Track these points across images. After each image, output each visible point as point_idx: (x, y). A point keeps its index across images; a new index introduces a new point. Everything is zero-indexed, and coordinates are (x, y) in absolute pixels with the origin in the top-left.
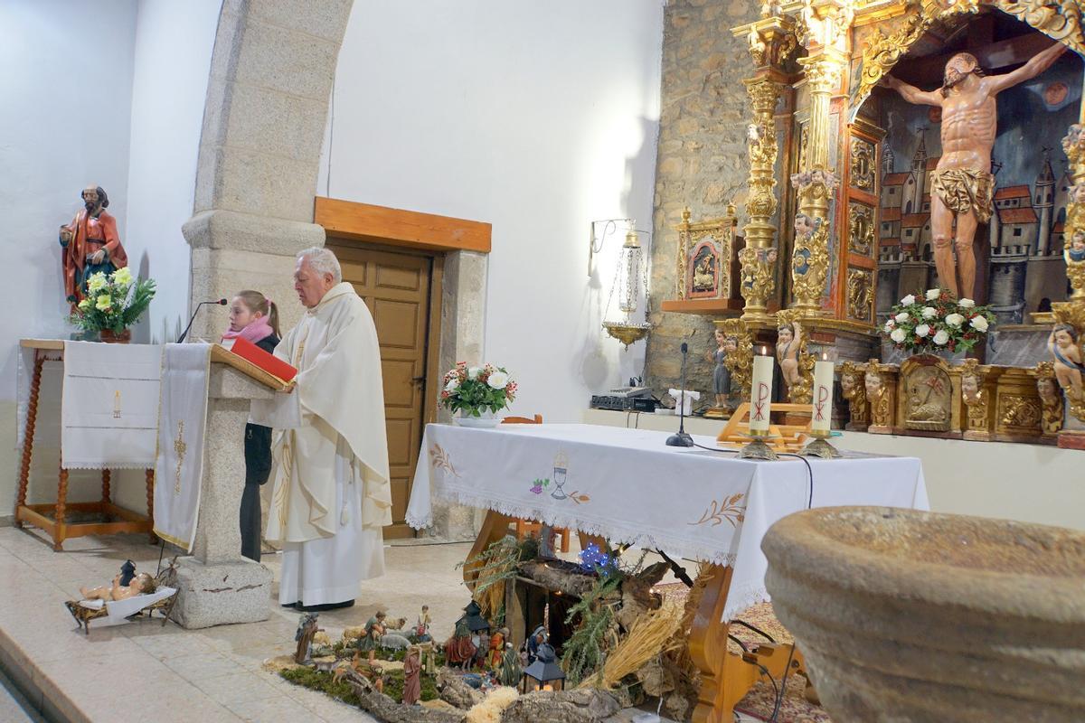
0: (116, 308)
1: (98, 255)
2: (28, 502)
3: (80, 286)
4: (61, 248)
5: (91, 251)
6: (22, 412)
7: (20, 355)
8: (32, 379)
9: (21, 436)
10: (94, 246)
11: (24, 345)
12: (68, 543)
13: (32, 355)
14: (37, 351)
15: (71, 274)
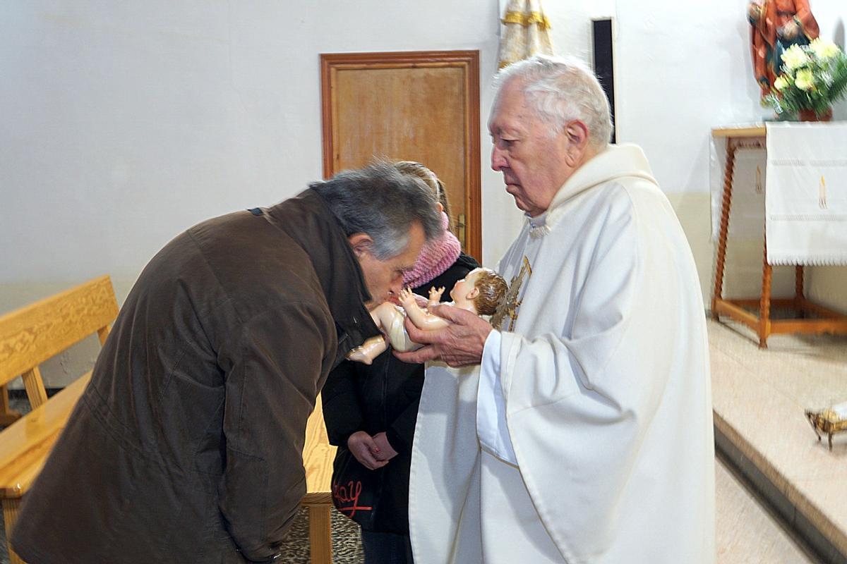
0: (820, 84)
1: (790, 28)
2: (723, 295)
3: (772, 65)
4: (748, 26)
5: (781, 24)
6: (716, 204)
7: (712, 145)
8: (725, 168)
9: (716, 228)
10: (784, 19)
11: (716, 134)
12: (772, 340)
13: (724, 143)
14: (730, 139)
15: (761, 53)
